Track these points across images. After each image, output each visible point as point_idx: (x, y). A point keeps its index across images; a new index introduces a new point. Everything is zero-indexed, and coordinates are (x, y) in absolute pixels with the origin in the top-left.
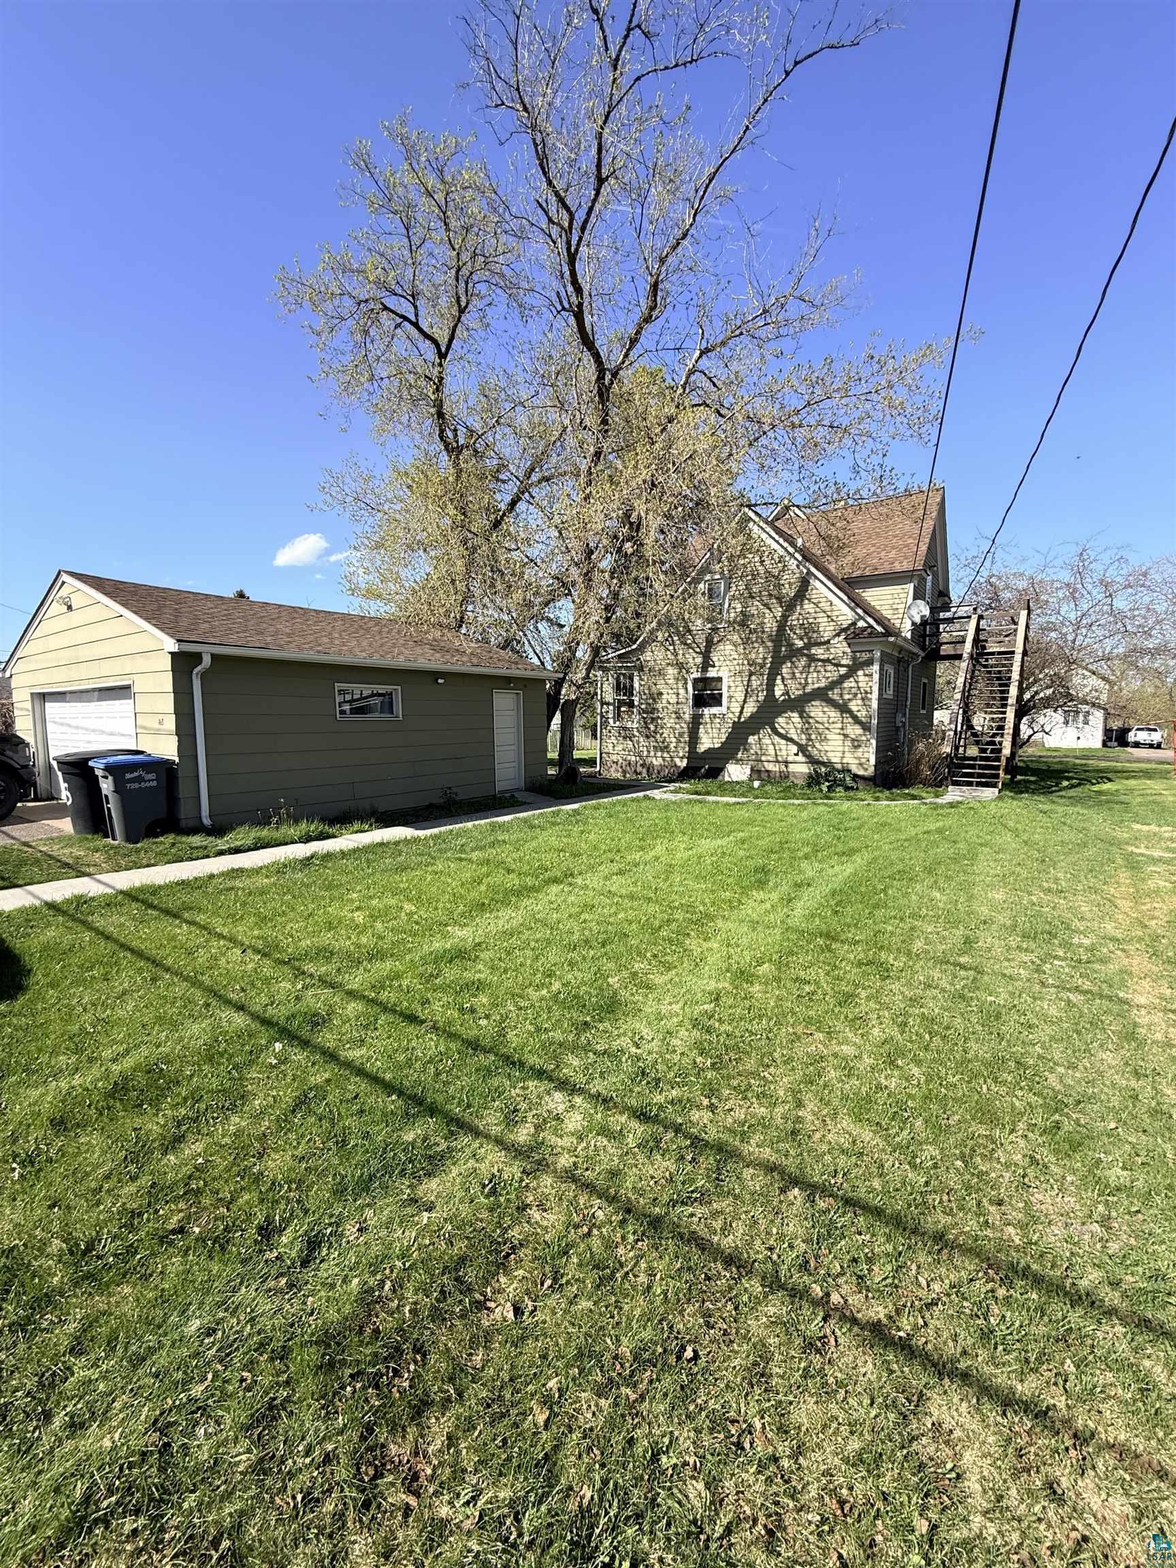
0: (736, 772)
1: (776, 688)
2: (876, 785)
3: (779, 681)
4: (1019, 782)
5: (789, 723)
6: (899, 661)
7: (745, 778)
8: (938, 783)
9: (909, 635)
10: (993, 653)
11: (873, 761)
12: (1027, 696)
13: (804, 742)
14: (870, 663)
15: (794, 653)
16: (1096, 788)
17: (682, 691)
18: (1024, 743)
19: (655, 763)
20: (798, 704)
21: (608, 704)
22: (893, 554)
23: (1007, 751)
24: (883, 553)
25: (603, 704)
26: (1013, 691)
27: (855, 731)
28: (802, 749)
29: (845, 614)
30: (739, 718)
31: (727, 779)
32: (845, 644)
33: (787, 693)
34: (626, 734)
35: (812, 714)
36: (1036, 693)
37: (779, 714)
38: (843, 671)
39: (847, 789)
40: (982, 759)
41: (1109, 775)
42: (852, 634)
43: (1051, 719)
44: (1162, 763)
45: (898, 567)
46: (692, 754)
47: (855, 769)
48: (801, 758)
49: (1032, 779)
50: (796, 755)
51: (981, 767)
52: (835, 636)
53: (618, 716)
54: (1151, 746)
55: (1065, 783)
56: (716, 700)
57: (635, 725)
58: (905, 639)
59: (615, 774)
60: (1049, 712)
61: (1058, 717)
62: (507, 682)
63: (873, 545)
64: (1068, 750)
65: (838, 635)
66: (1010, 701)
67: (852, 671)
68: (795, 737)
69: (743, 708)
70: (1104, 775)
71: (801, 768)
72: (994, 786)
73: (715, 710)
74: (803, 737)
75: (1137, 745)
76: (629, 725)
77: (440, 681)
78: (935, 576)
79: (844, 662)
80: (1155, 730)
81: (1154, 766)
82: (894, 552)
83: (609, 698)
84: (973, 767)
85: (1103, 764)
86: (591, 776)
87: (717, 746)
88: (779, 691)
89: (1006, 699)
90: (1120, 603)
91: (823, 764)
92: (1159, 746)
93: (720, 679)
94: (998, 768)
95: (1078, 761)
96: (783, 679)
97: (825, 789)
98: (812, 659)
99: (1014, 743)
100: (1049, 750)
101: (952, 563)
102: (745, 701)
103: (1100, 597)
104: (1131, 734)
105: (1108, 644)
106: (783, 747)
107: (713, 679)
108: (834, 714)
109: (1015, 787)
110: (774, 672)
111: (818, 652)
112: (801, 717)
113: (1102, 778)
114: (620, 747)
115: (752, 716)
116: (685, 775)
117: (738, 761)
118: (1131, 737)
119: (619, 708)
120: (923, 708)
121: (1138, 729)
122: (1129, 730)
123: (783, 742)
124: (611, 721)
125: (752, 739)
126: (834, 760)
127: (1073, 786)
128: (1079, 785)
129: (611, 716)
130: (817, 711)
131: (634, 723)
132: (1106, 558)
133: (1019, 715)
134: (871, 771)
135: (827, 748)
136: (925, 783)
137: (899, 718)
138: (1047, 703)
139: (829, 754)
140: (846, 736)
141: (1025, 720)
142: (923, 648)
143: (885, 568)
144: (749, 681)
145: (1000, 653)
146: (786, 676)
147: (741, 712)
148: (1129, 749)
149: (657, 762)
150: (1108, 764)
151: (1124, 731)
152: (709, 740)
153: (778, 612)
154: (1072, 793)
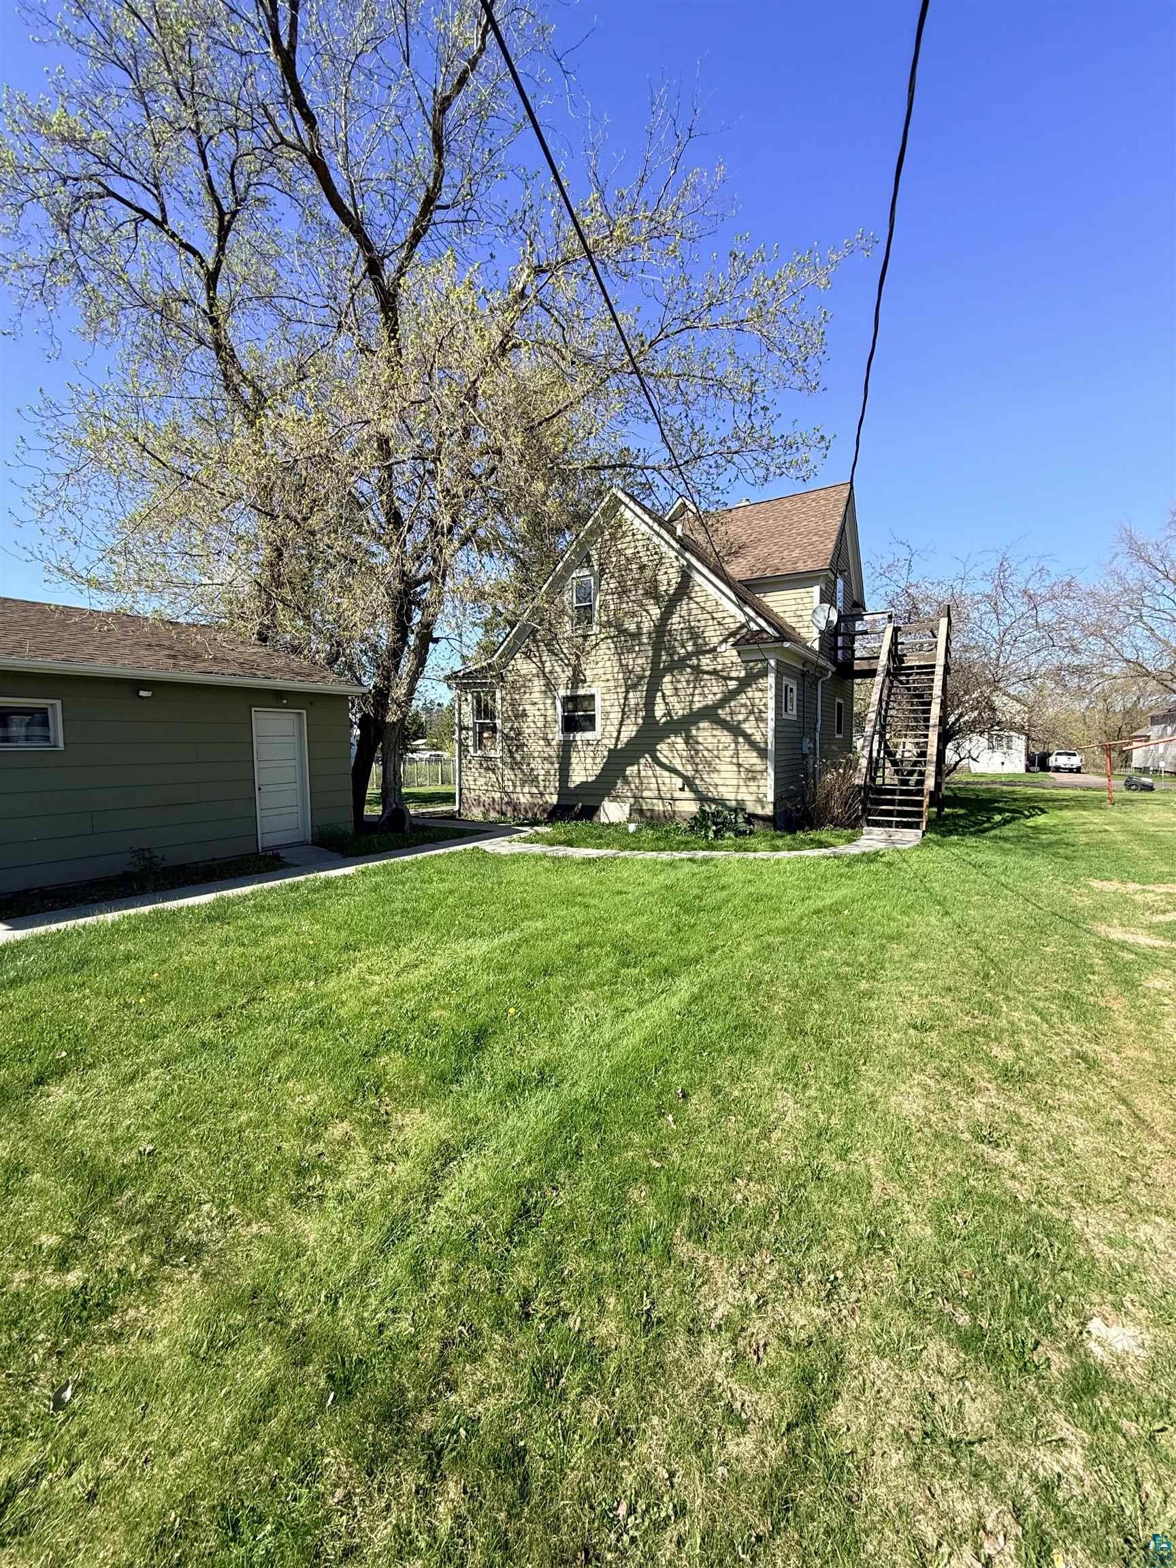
0: (613, 811)
1: (656, 708)
2: (776, 828)
3: (659, 700)
4: (948, 816)
5: (672, 750)
6: (804, 675)
7: (624, 819)
8: (852, 824)
9: (816, 646)
10: (911, 668)
11: (771, 798)
12: (952, 719)
13: (690, 774)
14: (764, 674)
15: (677, 665)
16: (1030, 822)
17: (550, 712)
18: (951, 771)
19: (523, 800)
20: (683, 725)
21: (467, 729)
22: (796, 553)
23: (930, 783)
24: (786, 553)
25: (462, 728)
26: (935, 710)
27: (750, 758)
28: (688, 782)
29: (733, 614)
30: (616, 745)
31: (604, 819)
32: (735, 653)
33: (669, 714)
34: (488, 765)
35: (700, 740)
36: (961, 715)
37: (661, 739)
38: (733, 685)
39: (739, 833)
40: (903, 793)
41: (1041, 805)
42: (745, 640)
43: (976, 744)
44: (1089, 789)
45: (801, 567)
46: (563, 790)
47: (752, 807)
48: (688, 794)
49: (961, 812)
50: (682, 789)
51: (901, 803)
52: (721, 642)
53: (479, 744)
54: (1071, 770)
55: (998, 818)
56: (589, 723)
57: (499, 754)
58: (810, 649)
59: (477, 814)
60: (975, 737)
61: (983, 741)
62: (277, 698)
63: (776, 544)
64: (994, 775)
65: (725, 641)
66: (932, 722)
67: (744, 684)
68: (679, 768)
69: (619, 732)
70: (1035, 805)
71: (689, 807)
72: (916, 826)
73: (588, 735)
74: (689, 767)
75: (1058, 769)
76: (492, 754)
77: (142, 693)
78: (847, 583)
79: (733, 674)
80: (1074, 755)
81: (1082, 793)
82: (797, 551)
83: (469, 721)
84: (891, 802)
85: (1031, 791)
86: (451, 816)
87: (590, 779)
88: (659, 711)
89: (927, 720)
90: (1045, 616)
91: (713, 800)
92: (1078, 770)
93: (592, 697)
94: (920, 804)
95: (1005, 788)
96: (664, 696)
97: (711, 835)
98: (697, 670)
99: (939, 772)
100: (975, 775)
101: (866, 572)
102: (621, 724)
103: (1024, 609)
104: (1052, 759)
105: (1034, 661)
106: (667, 781)
107: (585, 697)
108: (726, 738)
109: (942, 826)
110: (654, 687)
111: (706, 662)
112: (687, 743)
113: (1034, 808)
114: (481, 781)
115: (631, 742)
116: (556, 814)
117: (616, 798)
118: (1052, 761)
119: (481, 733)
120: (839, 732)
121: (1059, 754)
122: (1050, 755)
123: (666, 774)
124: (471, 749)
125: (631, 770)
126: (727, 796)
127: (1005, 822)
128: (1013, 819)
129: (470, 743)
130: (707, 734)
131: (496, 752)
132: (1026, 569)
133: (944, 738)
134: (769, 810)
135: (719, 782)
136: (838, 823)
137: (807, 743)
138: (972, 727)
139: (720, 789)
140: (739, 765)
141: (950, 745)
142: (834, 661)
143: (787, 569)
144: (626, 698)
145: (919, 667)
146: (667, 693)
147: (618, 738)
148: (1051, 774)
149: (524, 800)
150: (1036, 790)
151: (1045, 756)
152: (583, 771)
153: (656, 612)
154: (1007, 831)
